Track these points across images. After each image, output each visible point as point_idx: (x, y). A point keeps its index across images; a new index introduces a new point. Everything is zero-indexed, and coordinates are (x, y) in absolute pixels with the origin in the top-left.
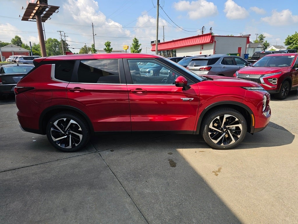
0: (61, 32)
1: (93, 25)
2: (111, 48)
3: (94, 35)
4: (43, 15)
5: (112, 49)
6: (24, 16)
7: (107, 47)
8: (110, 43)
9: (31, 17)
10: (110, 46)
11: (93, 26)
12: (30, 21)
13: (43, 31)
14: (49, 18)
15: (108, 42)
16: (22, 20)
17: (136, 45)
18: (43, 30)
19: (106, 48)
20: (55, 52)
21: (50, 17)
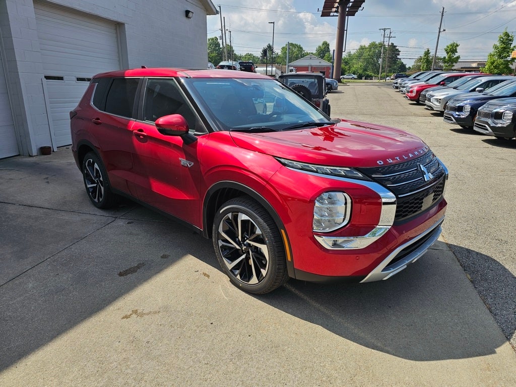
0: (386, 31)
1: (443, 12)
2: (457, 55)
3: (440, 32)
4: (351, 4)
5: (458, 58)
6: (323, 10)
7: (448, 53)
8: (457, 46)
9: (334, 9)
10: (457, 52)
11: (443, 14)
12: (333, 16)
13: (345, 32)
14: (360, 8)
15: (452, 45)
16: (321, 16)
17: (502, 48)
18: (346, 29)
19: (446, 56)
20: (375, 65)
21: (362, 6)
